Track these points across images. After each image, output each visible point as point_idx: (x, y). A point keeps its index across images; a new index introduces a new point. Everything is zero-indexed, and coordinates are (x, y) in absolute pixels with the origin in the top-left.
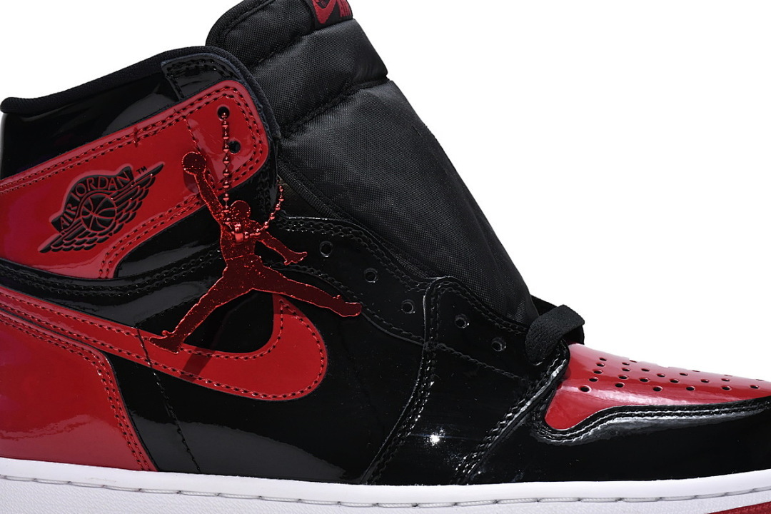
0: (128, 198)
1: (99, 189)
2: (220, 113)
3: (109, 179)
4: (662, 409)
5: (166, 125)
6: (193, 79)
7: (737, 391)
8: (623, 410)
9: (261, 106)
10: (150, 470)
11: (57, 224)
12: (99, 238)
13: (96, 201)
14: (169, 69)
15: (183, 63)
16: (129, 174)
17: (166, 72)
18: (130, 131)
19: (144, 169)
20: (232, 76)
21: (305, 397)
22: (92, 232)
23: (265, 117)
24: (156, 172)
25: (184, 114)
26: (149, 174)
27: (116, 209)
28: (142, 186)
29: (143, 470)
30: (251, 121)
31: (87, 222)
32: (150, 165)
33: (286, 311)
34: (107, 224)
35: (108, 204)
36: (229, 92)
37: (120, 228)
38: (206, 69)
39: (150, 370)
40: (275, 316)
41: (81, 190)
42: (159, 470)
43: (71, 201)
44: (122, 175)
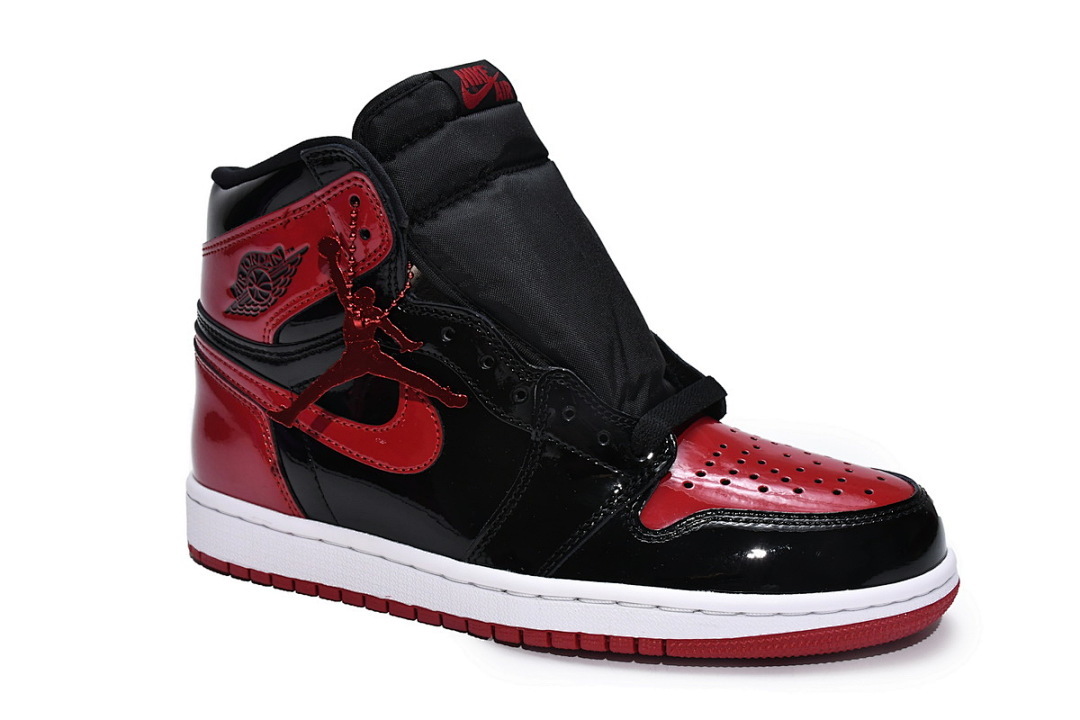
0: (280, 276)
1: (259, 264)
3: (266, 256)
5: (310, 209)
6: (329, 168)
9: (387, 196)
10: (300, 517)
11: (234, 290)
12: (261, 308)
13: (258, 275)
14: (308, 158)
15: (319, 153)
16: (279, 252)
17: (306, 161)
18: (280, 213)
19: (293, 249)
20: (359, 168)
21: (421, 473)
22: (256, 302)
23: (391, 208)
24: (302, 253)
25: (324, 200)
26: (296, 255)
27: (271, 284)
28: (292, 264)
29: (294, 515)
30: (378, 211)
31: (252, 292)
32: (297, 246)
34: (266, 297)
35: (266, 280)
36: (358, 183)
37: (276, 301)
38: (339, 159)
41: (247, 264)
42: (307, 517)
43: (241, 272)
44: (276, 253)
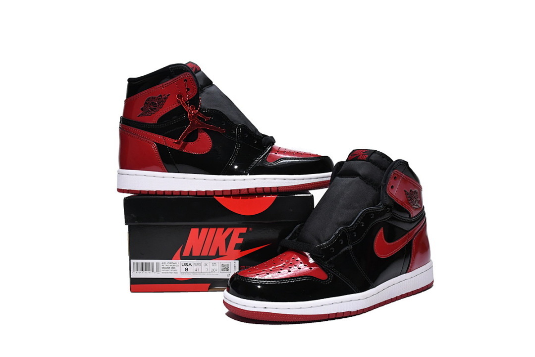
0: (161, 102)
1: (153, 100)
2: (185, 80)
3: (156, 97)
4: (295, 159)
5: (170, 84)
7: (313, 155)
8: (285, 158)
11: (142, 109)
12: (153, 113)
13: (152, 103)
14: (171, 69)
15: (175, 68)
16: (161, 96)
18: (161, 85)
22: (151, 111)
23: (196, 82)
24: (168, 96)
25: (175, 81)
26: (166, 96)
27: (157, 105)
28: (164, 99)
29: (164, 172)
30: (193, 83)
31: (150, 108)
32: (167, 94)
33: (202, 132)
34: (155, 109)
35: (155, 104)
36: (187, 75)
37: (159, 110)
39: (166, 146)
40: (199, 134)
41: (148, 100)
42: (168, 172)
43: (146, 103)
44: (159, 96)
